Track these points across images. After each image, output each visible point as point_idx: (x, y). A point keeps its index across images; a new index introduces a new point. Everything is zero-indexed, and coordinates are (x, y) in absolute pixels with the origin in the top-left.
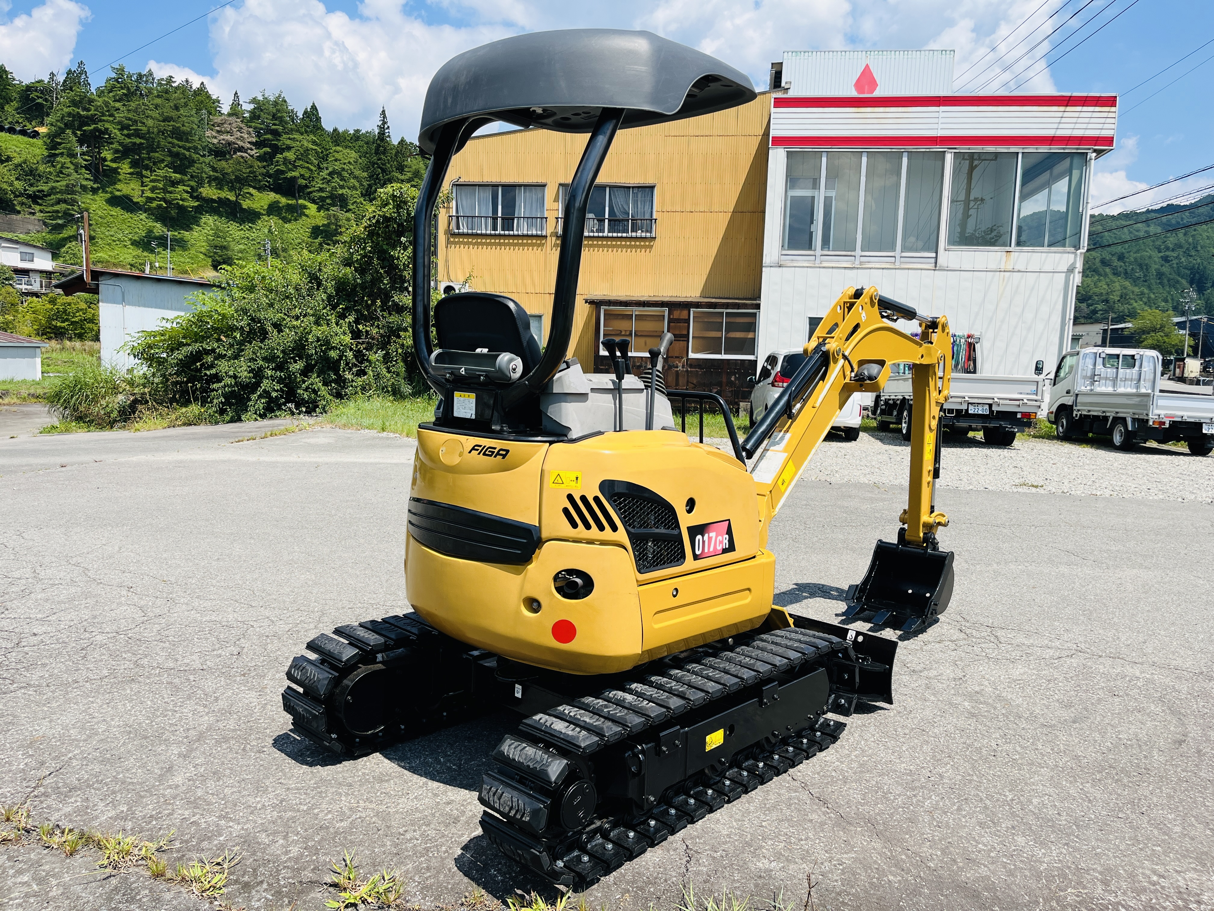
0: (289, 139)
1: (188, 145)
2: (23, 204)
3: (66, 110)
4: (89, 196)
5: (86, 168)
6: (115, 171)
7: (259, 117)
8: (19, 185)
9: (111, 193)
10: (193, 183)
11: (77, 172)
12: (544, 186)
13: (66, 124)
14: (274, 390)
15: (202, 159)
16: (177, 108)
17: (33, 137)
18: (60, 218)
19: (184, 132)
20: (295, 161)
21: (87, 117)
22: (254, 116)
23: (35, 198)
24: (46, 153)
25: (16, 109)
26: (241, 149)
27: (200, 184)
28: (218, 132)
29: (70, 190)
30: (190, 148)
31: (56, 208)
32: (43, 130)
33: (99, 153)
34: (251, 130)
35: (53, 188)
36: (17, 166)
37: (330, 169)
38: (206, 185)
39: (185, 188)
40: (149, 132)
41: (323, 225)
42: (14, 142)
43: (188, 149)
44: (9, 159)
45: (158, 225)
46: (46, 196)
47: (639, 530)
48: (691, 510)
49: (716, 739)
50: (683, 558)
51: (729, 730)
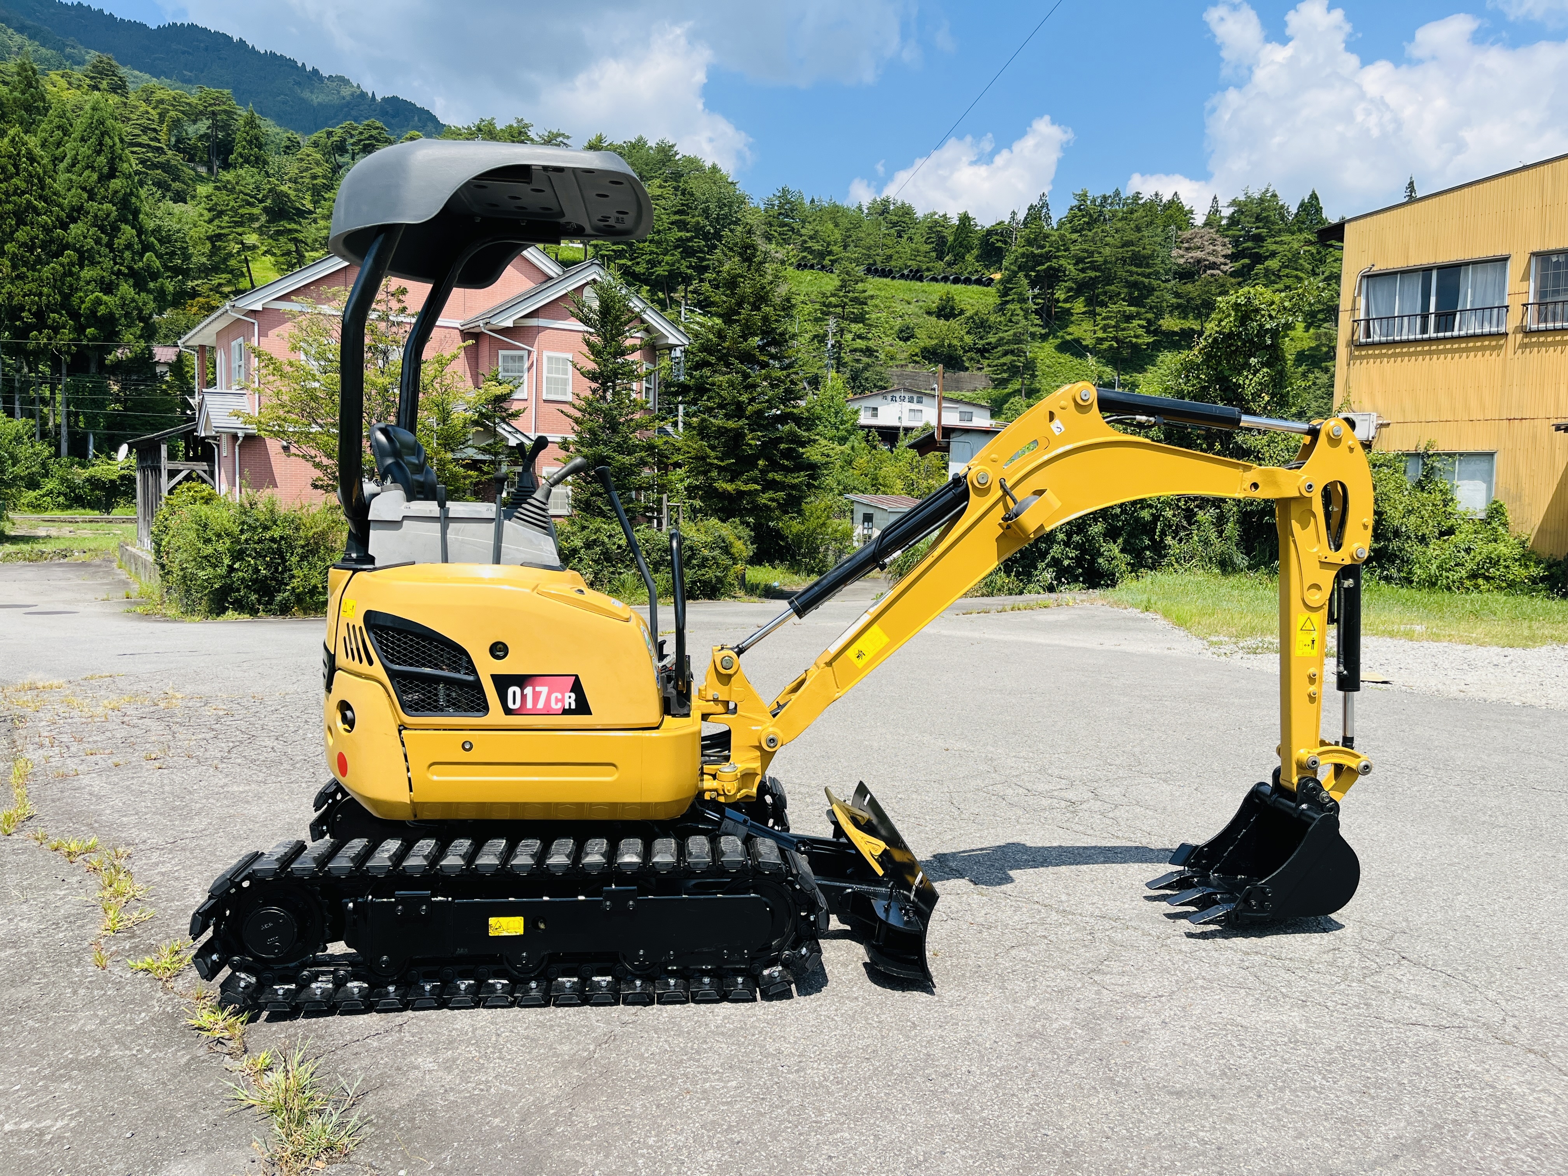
0: (1275, 243)
1: (1148, 270)
2: (971, 359)
3: (1020, 250)
4: (1037, 344)
5: (1036, 312)
6: (1068, 312)
7: (1238, 223)
8: (968, 339)
9: (1062, 337)
10: (1150, 316)
11: (1026, 318)
12: (1505, 259)
13: (1020, 267)
14: (1068, 557)
15: (1163, 285)
16: (1138, 229)
17: (988, 285)
18: (1005, 371)
19: (1144, 257)
20: (1279, 270)
21: (1041, 255)
22: (1233, 221)
23: (983, 352)
24: (998, 301)
25: (976, 257)
26: (1214, 266)
27: (1159, 315)
28: (1187, 249)
29: (1018, 339)
30: (1150, 274)
31: (1003, 360)
32: (997, 276)
33: (1053, 294)
34: (1227, 240)
35: (1002, 339)
36: (969, 318)
37: (1326, 274)
38: (1167, 316)
39: (1141, 322)
40: (1105, 262)
41: (1311, 349)
42: (969, 294)
43: (1148, 276)
44: (962, 312)
45: (1108, 369)
46: (993, 348)
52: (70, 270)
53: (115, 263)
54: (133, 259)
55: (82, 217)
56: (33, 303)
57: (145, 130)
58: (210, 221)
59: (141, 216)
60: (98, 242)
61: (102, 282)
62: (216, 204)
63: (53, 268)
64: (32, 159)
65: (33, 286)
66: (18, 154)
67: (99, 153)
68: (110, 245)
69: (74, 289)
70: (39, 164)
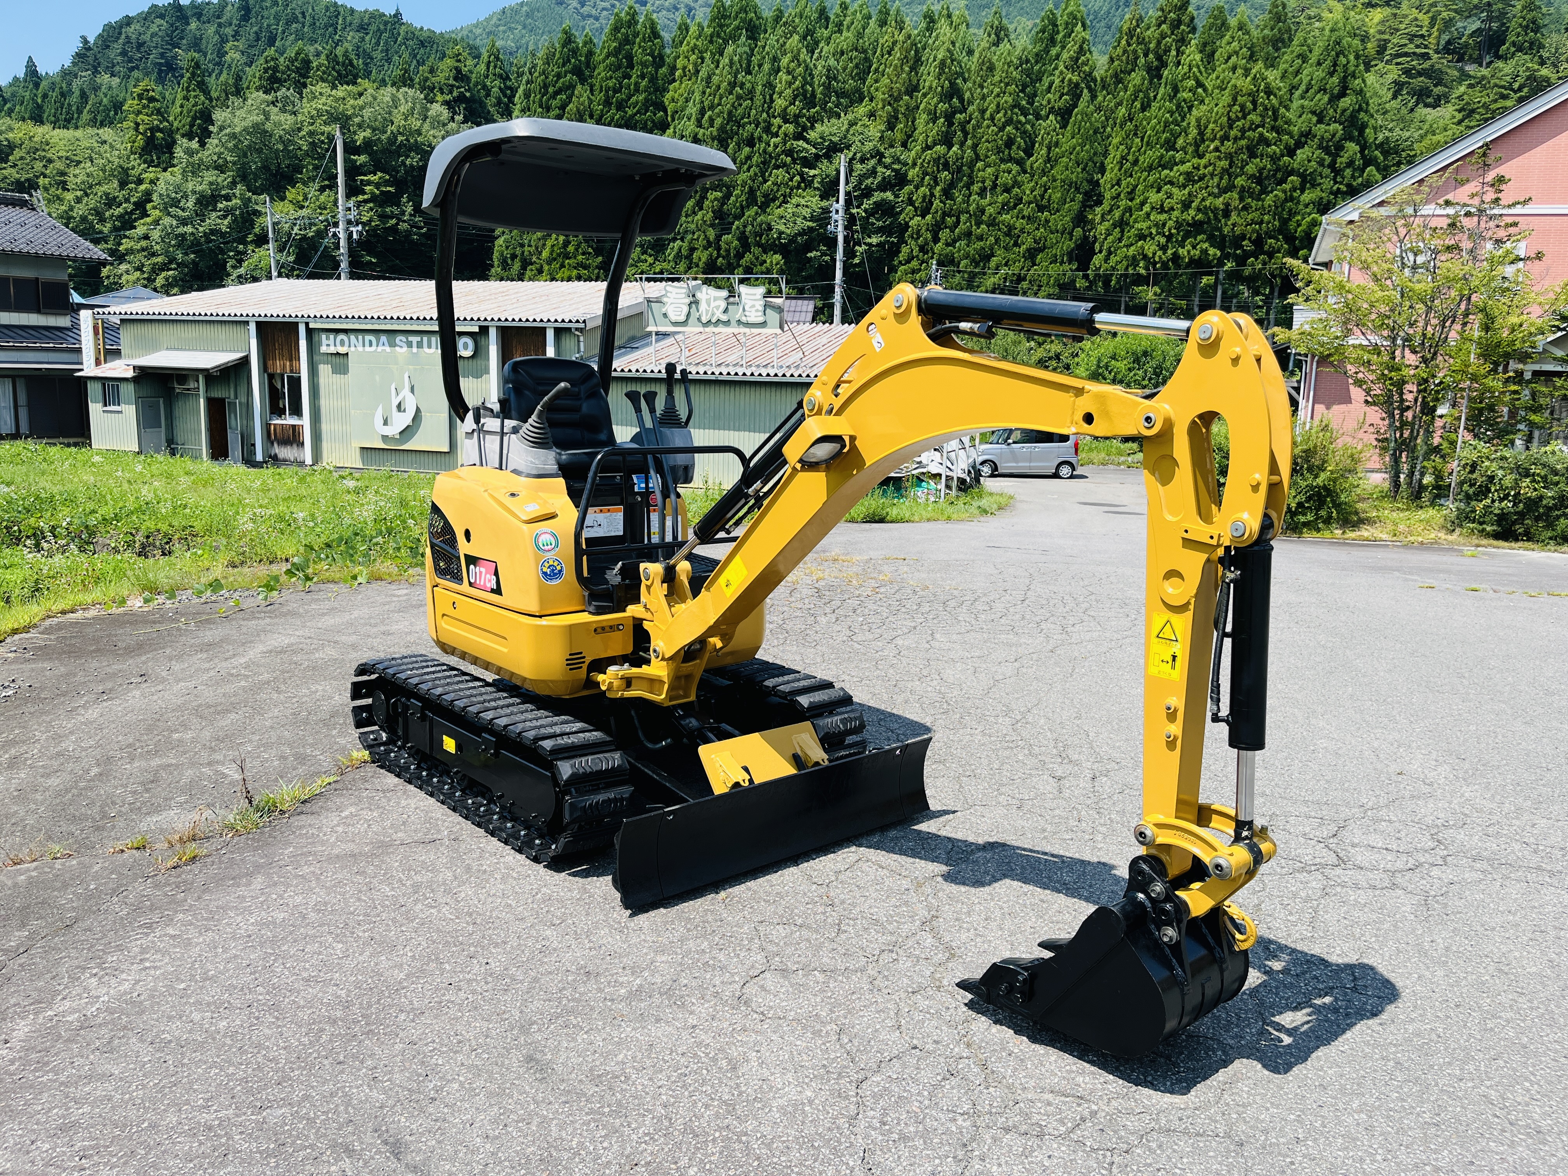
47: (437, 541)
48: (468, 540)
49: (450, 744)
50: (461, 580)
51: (458, 747)
52: (1291, 196)
53: (1336, 182)
54: (1353, 176)
55: (1309, 142)
56: (1254, 231)
57: (1412, 37)
58: (1459, 123)
59: (1367, 131)
60: (1321, 163)
61: (1320, 204)
62: (1468, 104)
63: (1276, 196)
64: (1269, 92)
65: (1255, 215)
66: (1258, 91)
67: (1331, 74)
68: (1332, 166)
69: (1292, 213)
70: (1275, 96)
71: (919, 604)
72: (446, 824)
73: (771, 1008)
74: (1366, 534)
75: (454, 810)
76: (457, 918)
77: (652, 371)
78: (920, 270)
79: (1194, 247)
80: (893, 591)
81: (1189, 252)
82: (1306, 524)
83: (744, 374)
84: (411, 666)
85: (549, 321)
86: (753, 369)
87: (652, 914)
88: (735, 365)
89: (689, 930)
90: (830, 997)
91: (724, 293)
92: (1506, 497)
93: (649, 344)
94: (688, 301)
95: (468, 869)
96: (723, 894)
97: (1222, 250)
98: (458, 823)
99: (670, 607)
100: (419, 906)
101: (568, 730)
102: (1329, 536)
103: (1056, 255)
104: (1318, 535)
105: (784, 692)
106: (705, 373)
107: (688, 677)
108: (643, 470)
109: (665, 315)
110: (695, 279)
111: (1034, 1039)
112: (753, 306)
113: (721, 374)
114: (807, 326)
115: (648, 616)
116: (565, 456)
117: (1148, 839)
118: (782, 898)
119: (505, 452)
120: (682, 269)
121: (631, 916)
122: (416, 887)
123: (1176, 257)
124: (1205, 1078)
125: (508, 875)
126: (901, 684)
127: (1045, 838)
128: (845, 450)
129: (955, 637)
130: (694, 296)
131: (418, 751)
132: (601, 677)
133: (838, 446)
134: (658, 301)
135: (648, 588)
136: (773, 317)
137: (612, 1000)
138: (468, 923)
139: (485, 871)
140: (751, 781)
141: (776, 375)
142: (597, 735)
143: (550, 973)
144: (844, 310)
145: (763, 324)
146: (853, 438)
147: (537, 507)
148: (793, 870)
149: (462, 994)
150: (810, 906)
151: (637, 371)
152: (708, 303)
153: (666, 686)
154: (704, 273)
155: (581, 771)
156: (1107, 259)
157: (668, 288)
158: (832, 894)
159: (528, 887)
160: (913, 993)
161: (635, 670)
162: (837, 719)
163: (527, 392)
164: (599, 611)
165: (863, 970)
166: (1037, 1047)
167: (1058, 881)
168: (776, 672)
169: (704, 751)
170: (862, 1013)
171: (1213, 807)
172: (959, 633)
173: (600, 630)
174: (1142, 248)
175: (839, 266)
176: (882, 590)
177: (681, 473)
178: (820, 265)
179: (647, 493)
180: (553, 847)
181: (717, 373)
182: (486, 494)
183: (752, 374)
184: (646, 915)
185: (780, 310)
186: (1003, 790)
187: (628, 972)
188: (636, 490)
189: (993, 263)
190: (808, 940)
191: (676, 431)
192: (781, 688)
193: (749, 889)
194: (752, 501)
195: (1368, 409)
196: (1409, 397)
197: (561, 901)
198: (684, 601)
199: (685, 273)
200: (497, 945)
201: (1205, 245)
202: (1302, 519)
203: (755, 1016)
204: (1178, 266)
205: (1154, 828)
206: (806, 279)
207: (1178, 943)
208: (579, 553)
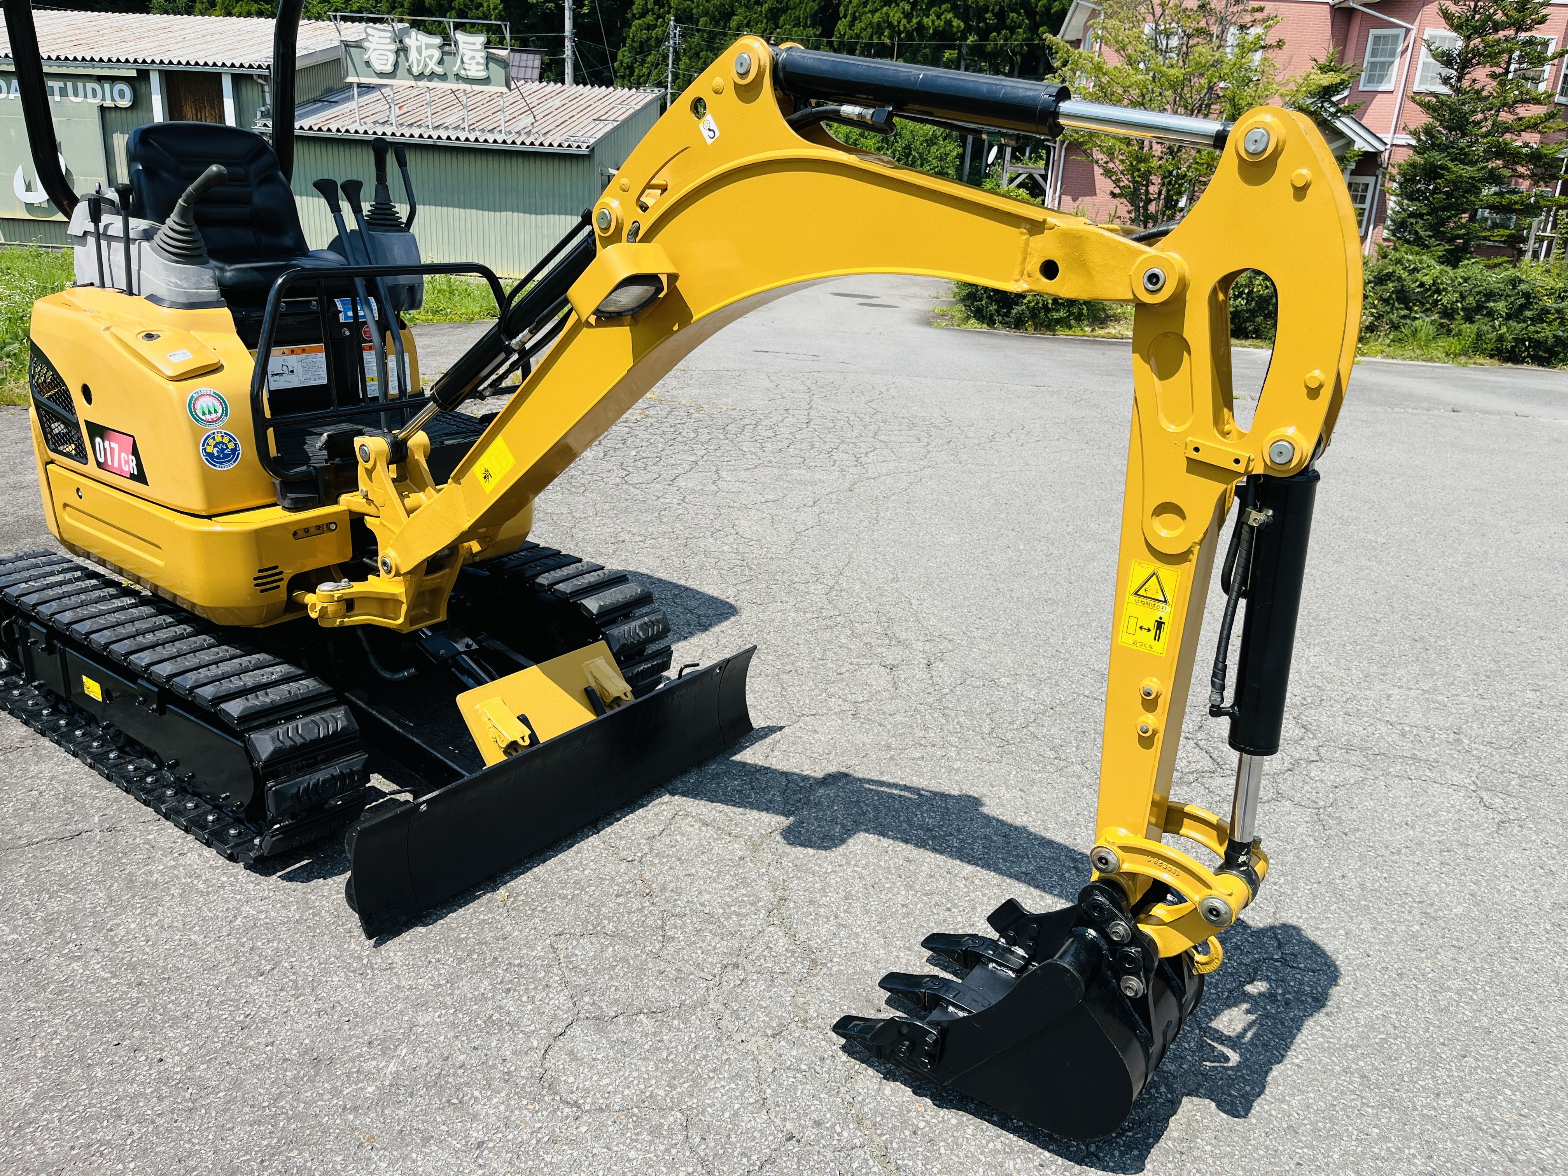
47: (44, 398)
48: (89, 400)
49: (93, 689)
50: (85, 456)
51: (105, 693)
71: (696, 431)
72: (97, 803)
73: (587, 1091)
74: (1113, 331)
75: (109, 778)
76: (114, 976)
77: (356, 132)
78: (656, 26)
79: (939, 17)
80: (665, 413)
81: (933, 22)
82: (1059, 321)
83: (467, 140)
84: (26, 574)
85: (224, 65)
86: (478, 134)
87: (406, 936)
88: (455, 128)
89: (461, 961)
90: (666, 1061)
91: (437, 40)
92: (1240, 295)
93: (350, 98)
94: (394, 47)
95: (131, 881)
96: (502, 892)
97: (966, 23)
98: (116, 800)
99: (402, 497)
100: (55, 959)
101: (265, 680)
102: (1081, 333)
103: (799, 17)
104: (1070, 332)
105: (564, 593)
106: (421, 136)
107: (435, 592)
108: (349, 292)
109: (368, 64)
110: (401, 21)
111: (941, 1101)
112: (473, 58)
113: (439, 138)
114: (536, 85)
115: (371, 510)
116: (230, 272)
117: (1111, 867)
118: (583, 889)
119: (134, 267)
120: (384, 8)
121: (376, 945)
122: (51, 922)
123: (920, 27)
124: (1158, 1138)
125: (192, 887)
126: (692, 543)
127: (892, 758)
128: (661, 296)
129: (743, 475)
130: (401, 41)
131: (50, 692)
132: (309, 598)
133: (651, 289)
134: (358, 45)
135: (369, 472)
136: (497, 72)
137: (355, 1109)
138: (129, 985)
139: (156, 884)
140: (533, 737)
141: (504, 142)
142: (308, 685)
143: (258, 1067)
144: (576, 67)
145: (486, 81)
146: (673, 278)
147: (189, 356)
148: (593, 840)
149: (122, 1126)
150: (621, 900)
151: (338, 130)
152: (419, 50)
153: (404, 608)
154: (409, 15)
155: (288, 743)
156: (851, 25)
157: (369, 30)
158: (647, 876)
159: (222, 907)
160: (774, 1036)
161: (358, 587)
162: (634, 625)
163: (165, 175)
164: (296, 507)
165: (704, 1003)
166: (943, 1112)
167: (920, 827)
168: (551, 562)
169: (463, 700)
170: (711, 1084)
171: (1187, 809)
172: (747, 469)
173: (301, 532)
174: (887, 14)
175: (568, 14)
176: (652, 412)
177: (404, 295)
178: (544, 13)
179: (357, 325)
180: (257, 841)
181: (435, 137)
182: (107, 335)
183: (477, 140)
184: (397, 940)
185: (504, 64)
186: (832, 689)
187: (376, 1051)
188: (342, 319)
189: (733, 24)
190: (625, 960)
191: (394, 235)
192: (561, 587)
193: (537, 879)
194: (515, 357)
195: (1116, 201)
196: (1153, 189)
197: (271, 927)
198: (422, 488)
199: (389, 13)
200: (175, 1022)
201: (950, 16)
202: (1056, 315)
203: (567, 1110)
204: (922, 37)
205: (1119, 851)
206: (531, 28)
207: (1145, 996)
208: (260, 424)
